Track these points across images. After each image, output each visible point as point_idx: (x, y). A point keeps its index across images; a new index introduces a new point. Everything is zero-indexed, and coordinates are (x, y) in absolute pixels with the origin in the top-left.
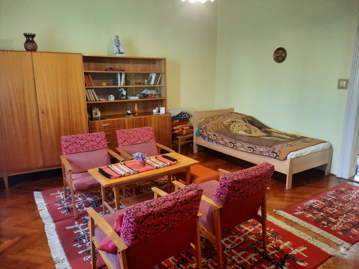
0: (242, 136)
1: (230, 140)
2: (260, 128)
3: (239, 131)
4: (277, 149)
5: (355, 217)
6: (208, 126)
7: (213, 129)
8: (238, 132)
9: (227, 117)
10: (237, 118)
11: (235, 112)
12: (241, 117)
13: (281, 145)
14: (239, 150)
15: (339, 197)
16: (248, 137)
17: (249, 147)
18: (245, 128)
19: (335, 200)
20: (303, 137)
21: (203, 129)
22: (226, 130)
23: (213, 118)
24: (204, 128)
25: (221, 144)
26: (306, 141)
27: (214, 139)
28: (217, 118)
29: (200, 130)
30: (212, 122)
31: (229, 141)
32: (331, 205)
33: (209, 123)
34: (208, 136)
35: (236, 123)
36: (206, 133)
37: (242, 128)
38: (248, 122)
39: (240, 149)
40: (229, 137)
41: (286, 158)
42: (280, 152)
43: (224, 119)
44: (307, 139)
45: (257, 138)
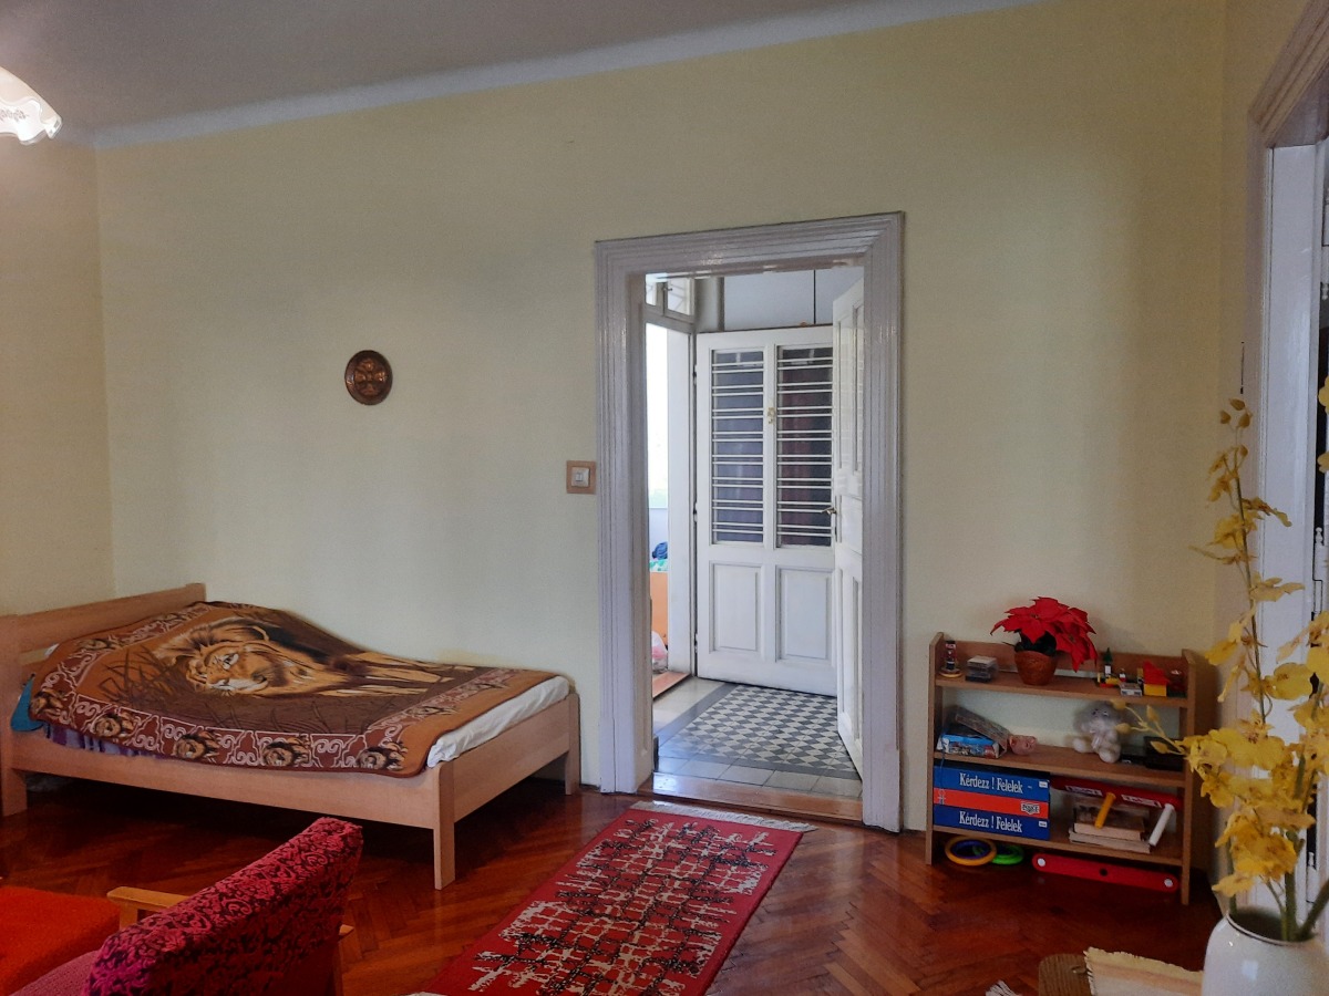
0: (242, 698)
1: (188, 728)
2: (318, 656)
3: (232, 681)
4: (387, 732)
5: (667, 930)
6: (78, 678)
7: (100, 686)
8: (226, 684)
9: (172, 623)
10: (220, 625)
11: (209, 600)
12: (234, 618)
13: (404, 715)
14: (232, 765)
15: (615, 870)
16: (268, 700)
17: (274, 745)
18: (254, 663)
19: (604, 883)
20: (479, 670)
21: (48, 696)
22: (168, 681)
23: (99, 635)
24: (55, 687)
25: (145, 752)
26: (492, 682)
27: (107, 732)
28: (120, 637)
29: (34, 701)
30: (94, 655)
31: (184, 732)
32: (590, 906)
33: (83, 664)
34: (80, 723)
35: (216, 646)
36: (68, 710)
37: (242, 667)
38: (266, 638)
39: (233, 758)
40: (180, 715)
41: (424, 765)
42: (400, 743)
43: (157, 635)
44: (493, 675)
45: (307, 702)
